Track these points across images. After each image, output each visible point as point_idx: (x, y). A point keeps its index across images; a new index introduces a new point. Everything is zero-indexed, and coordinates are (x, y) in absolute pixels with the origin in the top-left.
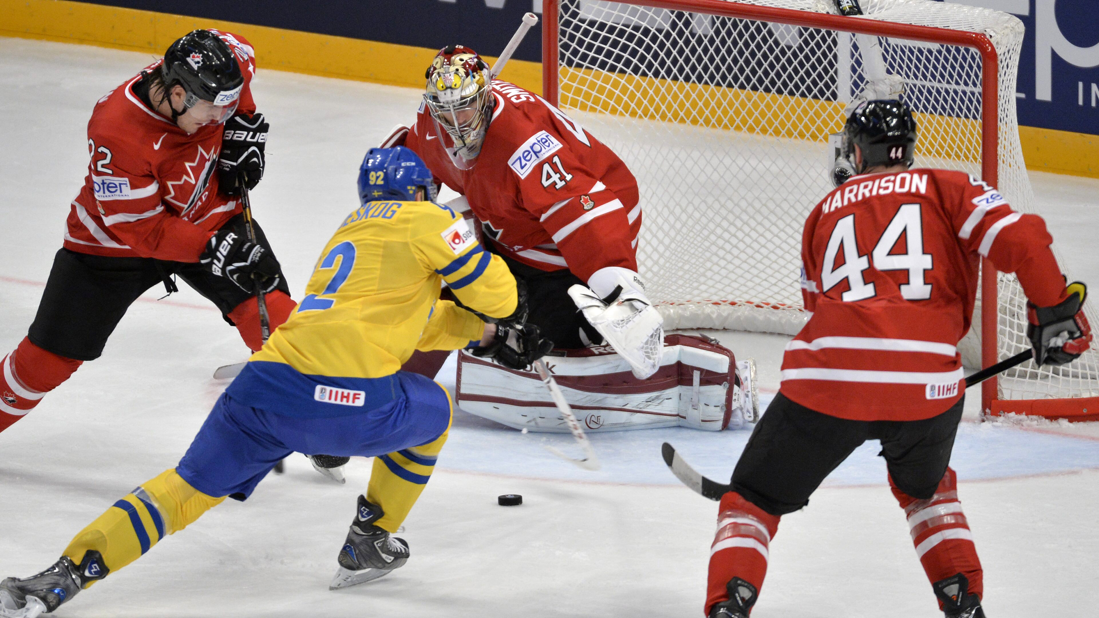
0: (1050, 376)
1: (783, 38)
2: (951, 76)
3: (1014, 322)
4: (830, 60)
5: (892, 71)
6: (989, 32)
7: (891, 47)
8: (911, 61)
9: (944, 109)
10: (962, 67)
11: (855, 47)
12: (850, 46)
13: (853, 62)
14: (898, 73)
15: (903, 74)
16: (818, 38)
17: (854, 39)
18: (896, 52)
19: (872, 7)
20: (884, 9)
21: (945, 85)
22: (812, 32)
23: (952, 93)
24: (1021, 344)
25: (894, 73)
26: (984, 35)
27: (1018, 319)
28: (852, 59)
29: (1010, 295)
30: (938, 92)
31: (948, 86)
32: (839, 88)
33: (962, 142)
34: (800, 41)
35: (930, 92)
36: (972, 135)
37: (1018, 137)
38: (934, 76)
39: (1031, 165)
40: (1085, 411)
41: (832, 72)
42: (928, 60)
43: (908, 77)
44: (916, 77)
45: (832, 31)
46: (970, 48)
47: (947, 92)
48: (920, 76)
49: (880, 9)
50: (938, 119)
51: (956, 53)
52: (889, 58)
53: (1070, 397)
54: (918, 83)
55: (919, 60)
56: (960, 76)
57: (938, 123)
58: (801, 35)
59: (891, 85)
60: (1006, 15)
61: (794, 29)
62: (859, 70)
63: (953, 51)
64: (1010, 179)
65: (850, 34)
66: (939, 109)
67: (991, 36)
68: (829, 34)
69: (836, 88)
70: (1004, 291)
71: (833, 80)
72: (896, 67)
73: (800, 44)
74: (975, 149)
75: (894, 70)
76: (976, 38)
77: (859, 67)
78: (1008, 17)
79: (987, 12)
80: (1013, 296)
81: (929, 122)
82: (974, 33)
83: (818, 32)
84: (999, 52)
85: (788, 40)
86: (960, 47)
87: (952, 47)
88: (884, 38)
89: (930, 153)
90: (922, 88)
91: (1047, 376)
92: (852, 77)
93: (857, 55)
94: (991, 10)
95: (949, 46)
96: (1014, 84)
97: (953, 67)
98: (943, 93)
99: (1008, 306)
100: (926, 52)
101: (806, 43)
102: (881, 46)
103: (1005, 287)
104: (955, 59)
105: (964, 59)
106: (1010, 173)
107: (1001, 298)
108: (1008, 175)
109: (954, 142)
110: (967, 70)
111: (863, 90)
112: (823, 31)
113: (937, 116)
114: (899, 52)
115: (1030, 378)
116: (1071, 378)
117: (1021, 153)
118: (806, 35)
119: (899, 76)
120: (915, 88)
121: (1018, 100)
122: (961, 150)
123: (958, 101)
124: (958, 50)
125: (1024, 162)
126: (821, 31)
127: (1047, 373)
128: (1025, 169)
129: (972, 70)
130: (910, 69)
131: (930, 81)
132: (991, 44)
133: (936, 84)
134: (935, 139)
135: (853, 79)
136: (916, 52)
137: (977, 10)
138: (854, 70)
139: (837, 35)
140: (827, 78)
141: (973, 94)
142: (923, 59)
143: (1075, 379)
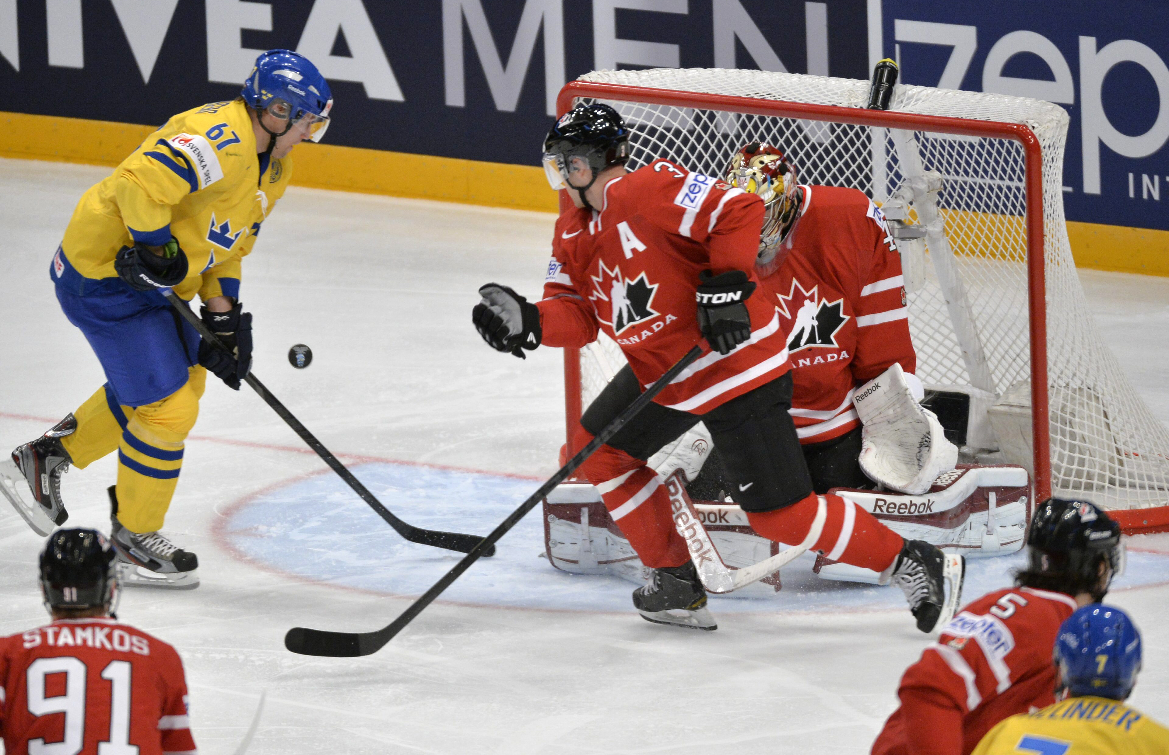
0: (1106, 488)
1: (814, 134)
2: (995, 171)
3: (1065, 430)
4: (865, 157)
5: (931, 167)
6: (1031, 123)
7: (930, 142)
8: (951, 156)
9: (987, 206)
10: (1006, 162)
11: (891, 143)
12: (885, 142)
13: (889, 159)
14: (938, 169)
15: (943, 170)
16: (851, 134)
17: (889, 135)
18: (935, 147)
19: (908, 99)
20: (921, 101)
21: (988, 181)
22: (844, 128)
23: (996, 189)
24: (1074, 453)
25: (934, 169)
26: (1026, 126)
27: (1071, 426)
28: (888, 156)
29: (1061, 401)
30: (981, 188)
31: (991, 182)
32: (874, 186)
33: (1008, 241)
34: (833, 137)
35: (972, 189)
36: (1018, 233)
37: (1066, 233)
38: (976, 172)
39: (1080, 262)
40: (1145, 523)
41: (866, 170)
42: (970, 155)
43: (948, 173)
44: (957, 173)
45: (866, 127)
46: (1014, 141)
47: (991, 188)
48: (961, 172)
49: (917, 100)
50: (981, 217)
51: (999, 147)
52: (928, 154)
53: (1128, 509)
54: (960, 179)
55: (960, 155)
56: (1004, 171)
57: (982, 221)
58: (833, 131)
59: (929, 182)
60: (1048, 105)
61: (826, 126)
62: (896, 168)
63: (997, 144)
64: (1058, 278)
65: (885, 129)
66: (983, 206)
67: (1033, 127)
68: (863, 130)
69: (872, 187)
70: (1056, 397)
71: (868, 179)
72: (936, 163)
73: (832, 141)
74: (1022, 248)
75: (933, 166)
76: (1017, 129)
77: (896, 164)
78: (1052, 106)
79: (1028, 101)
80: (1065, 403)
81: (972, 220)
82: (1015, 125)
83: (852, 128)
84: (1042, 144)
85: (819, 136)
86: (1003, 140)
87: (995, 140)
88: (922, 132)
89: (973, 253)
90: (963, 185)
91: (1103, 487)
92: (888, 175)
93: (892, 152)
94: (1033, 99)
95: (992, 139)
96: (1060, 177)
97: (997, 162)
98: (987, 189)
99: (1059, 413)
100: (967, 147)
101: (839, 139)
102: (918, 141)
103: (1056, 393)
104: (999, 153)
105: (1009, 153)
106: (1058, 273)
107: (1052, 405)
108: (1056, 274)
109: (999, 240)
110: (1012, 165)
111: (900, 188)
112: (857, 127)
113: (980, 213)
114: (939, 147)
115: (1085, 489)
116: (1128, 489)
117: (1070, 251)
118: (839, 131)
119: (938, 172)
120: (957, 184)
121: (1065, 194)
122: (1006, 249)
123: (1003, 198)
124: (1002, 144)
125: (1073, 261)
126: (854, 127)
127: (1102, 484)
128: (1075, 268)
129: (1016, 164)
130: (950, 164)
131: (972, 176)
132: (1033, 136)
133: (979, 180)
134: (979, 239)
135: (889, 178)
136: (957, 146)
137: (1019, 100)
138: (890, 167)
139: (871, 130)
140: (861, 177)
141: (1018, 189)
142: (965, 155)
143: (1132, 490)
